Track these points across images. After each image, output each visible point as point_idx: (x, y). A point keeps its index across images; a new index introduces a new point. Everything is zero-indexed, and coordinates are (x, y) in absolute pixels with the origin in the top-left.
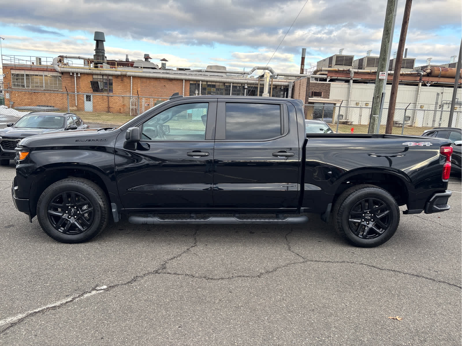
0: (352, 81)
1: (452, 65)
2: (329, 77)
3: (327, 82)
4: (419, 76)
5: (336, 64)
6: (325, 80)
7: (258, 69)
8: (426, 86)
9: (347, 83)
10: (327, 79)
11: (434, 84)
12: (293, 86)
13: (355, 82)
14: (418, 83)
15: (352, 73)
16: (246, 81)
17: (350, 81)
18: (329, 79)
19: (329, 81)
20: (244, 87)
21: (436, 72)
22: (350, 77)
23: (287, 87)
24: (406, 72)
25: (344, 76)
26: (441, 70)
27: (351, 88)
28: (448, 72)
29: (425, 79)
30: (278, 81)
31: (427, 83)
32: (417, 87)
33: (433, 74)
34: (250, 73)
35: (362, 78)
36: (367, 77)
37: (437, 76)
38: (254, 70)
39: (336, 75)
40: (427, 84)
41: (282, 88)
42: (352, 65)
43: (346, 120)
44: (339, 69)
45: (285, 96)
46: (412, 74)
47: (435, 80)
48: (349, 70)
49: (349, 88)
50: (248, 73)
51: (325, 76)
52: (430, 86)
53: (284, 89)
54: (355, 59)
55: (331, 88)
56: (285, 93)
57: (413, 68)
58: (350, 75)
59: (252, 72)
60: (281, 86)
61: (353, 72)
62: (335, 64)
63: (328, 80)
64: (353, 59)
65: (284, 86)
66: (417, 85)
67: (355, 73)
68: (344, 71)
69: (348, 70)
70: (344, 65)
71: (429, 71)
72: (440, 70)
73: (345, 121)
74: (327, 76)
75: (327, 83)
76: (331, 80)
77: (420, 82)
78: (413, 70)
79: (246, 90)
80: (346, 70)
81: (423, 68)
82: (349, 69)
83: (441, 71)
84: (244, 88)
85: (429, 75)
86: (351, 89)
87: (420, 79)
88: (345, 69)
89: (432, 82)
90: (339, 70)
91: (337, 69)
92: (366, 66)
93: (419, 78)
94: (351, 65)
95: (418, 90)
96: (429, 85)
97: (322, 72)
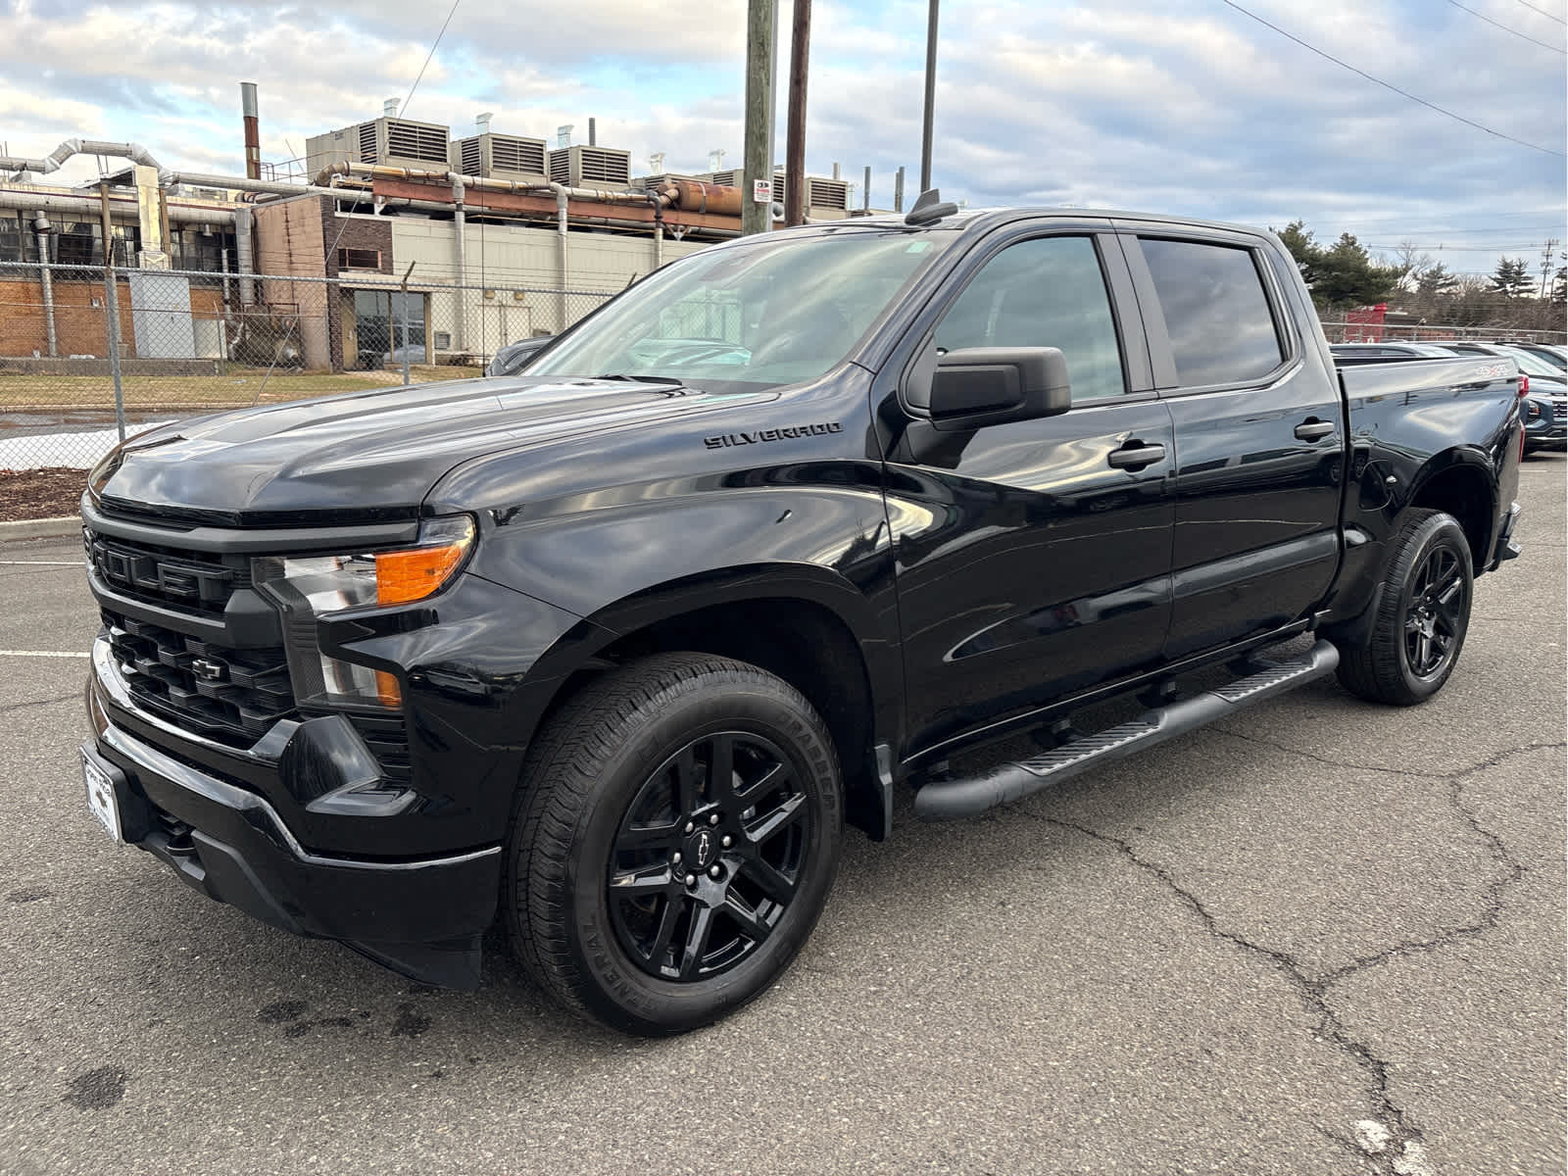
0: (460, 216)
1: (725, 178)
2: (380, 199)
3: (377, 216)
4: (651, 207)
5: (391, 153)
6: (368, 208)
7: (84, 151)
8: (672, 238)
9: (445, 222)
10: (376, 205)
11: (692, 233)
12: (252, 228)
13: (471, 218)
14: (653, 229)
15: (458, 187)
16: (41, 200)
17: (456, 217)
18: (382, 207)
19: (382, 213)
20: (33, 225)
21: (694, 198)
22: (455, 202)
23: (229, 231)
24: (616, 194)
25: (433, 198)
26: (704, 190)
27: (462, 239)
28: (723, 199)
29: (669, 217)
30: (182, 205)
31: (676, 231)
32: (653, 240)
33: (685, 203)
34: (49, 166)
35: (490, 207)
36: (506, 203)
37: (695, 210)
38: (64, 155)
39: (404, 191)
40: (675, 234)
41: (208, 234)
42: (449, 161)
43: (461, 350)
44: (412, 171)
45: (225, 262)
46: (631, 200)
47: (694, 222)
48: (446, 176)
49: (455, 240)
50: (41, 165)
51: (367, 195)
52: (684, 239)
53: (217, 236)
54: (453, 137)
55: (393, 236)
56: (224, 253)
57: (626, 182)
58: (454, 193)
59: (61, 163)
60: (201, 223)
61: (461, 185)
62: (387, 151)
63: (378, 208)
64: (447, 139)
65: (211, 223)
66: (651, 236)
67: (468, 187)
68: (428, 177)
69: (442, 177)
70: (421, 157)
71: (673, 193)
72: (701, 192)
73: (459, 353)
74: (374, 195)
75: (376, 219)
76: (389, 210)
77: (658, 227)
78: (628, 188)
79: (43, 239)
80: (437, 177)
81: (654, 183)
82: (447, 173)
83: (705, 194)
84: (36, 230)
85: (675, 205)
86: (463, 244)
87: (656, 217)
88: (432, 173)
89: (686, 226)
90: (410, 176)
91: (404, 170)
92: (491, 166)
93: (654, 213)
94: (445, 161)
95: (656, 249)
96: (681, 235)
97: (350, 180)
